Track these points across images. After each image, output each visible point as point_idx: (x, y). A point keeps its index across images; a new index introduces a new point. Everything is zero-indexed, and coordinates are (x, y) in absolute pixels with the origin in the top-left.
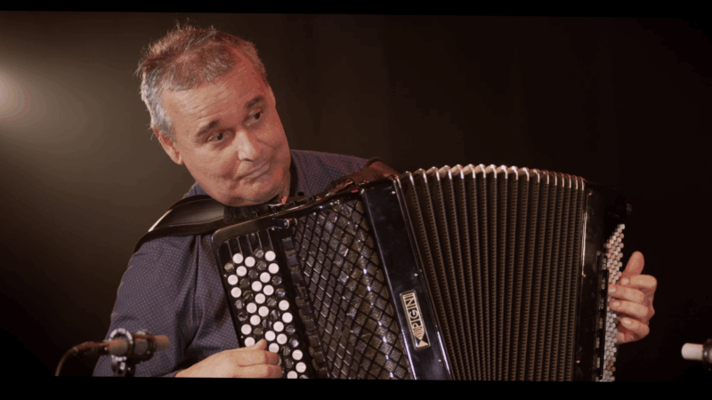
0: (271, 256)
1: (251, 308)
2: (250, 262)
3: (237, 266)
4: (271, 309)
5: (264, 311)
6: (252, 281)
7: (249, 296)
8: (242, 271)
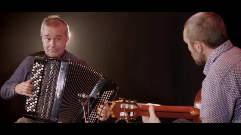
0: (43, 66)
1: (35, 75)
2: (39, 65)
3: (36, 65)
4: (38, 77)
5: (37, 76)
6: (37, 69)
7: (35, 72)
8: (36, 66)
